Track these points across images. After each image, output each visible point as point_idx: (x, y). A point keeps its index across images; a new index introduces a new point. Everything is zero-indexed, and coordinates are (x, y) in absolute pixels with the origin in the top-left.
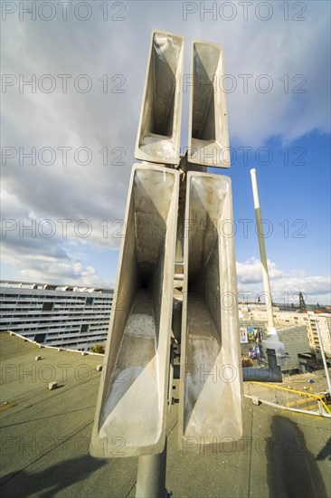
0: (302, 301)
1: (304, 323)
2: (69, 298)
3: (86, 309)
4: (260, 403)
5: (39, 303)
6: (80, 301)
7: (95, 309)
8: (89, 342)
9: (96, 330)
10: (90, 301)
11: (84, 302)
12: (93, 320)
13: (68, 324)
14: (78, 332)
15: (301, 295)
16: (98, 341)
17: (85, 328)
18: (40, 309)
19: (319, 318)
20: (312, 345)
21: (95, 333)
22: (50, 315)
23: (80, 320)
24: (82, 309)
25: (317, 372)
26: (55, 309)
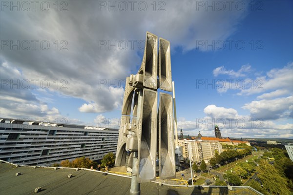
0: (182, 133)
1: (182, 145)
2: (34, 130)
3: (48, 138)
4: (162, 185)
5: (5, 134)
6: (44, 132)
7: (55, 138)
8: (48, 162)
9: (55, 153)
10: (52, 132)
11: (48, 133)
12: (53, 146)
13: (31, 149)
14: (39, 155)
15: (181, 130)
16: (55, 161)
17: (45, 152)
18: (5, 139)
19: (188, 142)
20: (184, 156)
21: (53, 155)
22: (15, 143)
23: (42, 146)
24: (45, 138)
25: (185, 170)
26: (20, 139)
